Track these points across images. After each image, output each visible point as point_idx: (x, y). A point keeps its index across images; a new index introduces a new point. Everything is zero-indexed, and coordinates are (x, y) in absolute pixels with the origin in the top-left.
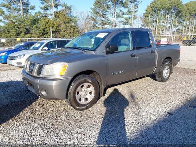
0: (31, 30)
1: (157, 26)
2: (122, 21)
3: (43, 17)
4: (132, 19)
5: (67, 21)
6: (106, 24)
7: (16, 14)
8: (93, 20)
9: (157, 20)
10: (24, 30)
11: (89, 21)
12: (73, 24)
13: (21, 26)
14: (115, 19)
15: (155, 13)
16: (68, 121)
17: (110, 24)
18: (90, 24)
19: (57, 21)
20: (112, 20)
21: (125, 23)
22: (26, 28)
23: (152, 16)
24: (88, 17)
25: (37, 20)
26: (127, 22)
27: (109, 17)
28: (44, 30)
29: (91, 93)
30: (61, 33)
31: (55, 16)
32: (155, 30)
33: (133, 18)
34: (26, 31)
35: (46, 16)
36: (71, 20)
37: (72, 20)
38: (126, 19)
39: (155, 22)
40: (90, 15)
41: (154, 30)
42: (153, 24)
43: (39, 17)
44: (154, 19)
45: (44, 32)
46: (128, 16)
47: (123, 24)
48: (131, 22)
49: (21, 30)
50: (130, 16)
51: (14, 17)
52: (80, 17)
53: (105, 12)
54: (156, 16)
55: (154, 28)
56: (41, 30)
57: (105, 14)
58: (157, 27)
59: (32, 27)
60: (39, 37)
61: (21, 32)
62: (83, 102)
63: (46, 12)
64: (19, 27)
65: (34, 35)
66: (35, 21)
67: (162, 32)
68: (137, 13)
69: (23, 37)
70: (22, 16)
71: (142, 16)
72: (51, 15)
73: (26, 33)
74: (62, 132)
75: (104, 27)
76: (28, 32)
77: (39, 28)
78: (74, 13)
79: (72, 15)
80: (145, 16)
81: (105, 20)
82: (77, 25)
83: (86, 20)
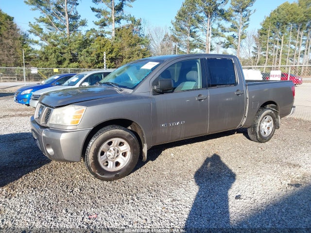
0: (79, 56)
1: (282, 50)
2: (222, 43)
3: (97, 36)
4: (238, 39)
5: (133, 42)
6: (195, 46)
7: (58, 32)
8: (174, 41)
9: (282, 40)
10: (70, 56)
11: (169, 43)
12: (143, 47)
13: (65, 51)
14: (210, 39)
15: (279, 28)
16: (82, 195)
17: (202, 47)
18: (169, 46)
19: (119, 42)
20: (205, 41)
21: (227, 46)
22: (71, 54)
23: (273, 34)
24: (166, 36)
25: (88, 42)
26: (230, 44)
27: (201, 36)
28: (98, 57)
29: (124, 154)
30: (124, 60)
31: (116, 35)
32: (278, 57)
33: (240, 37)
34: (72, 58)
35: (102, 36)
36: (139, 41)
37: (142, 40)
38: (228, 39)
39: (278, 43)
40: (170, 33)
41: (275, 56)
42: (275, 46)
43: (91, 36)
44: (277, 39)
45: (98, 59)
46: (231, 34)
47: (224, 47)
48: (237, 43)
49: (65, 56)
50: (236, 34)
51: (56, 37)
52: (154, 36)
53: (194, 28)
54: (280, 33)
55: (277, 54)
56: (94, 56)
57: (193, 30)
58: (281, 52)
59: (81, 51)
60: (90, 67)
61: (65, 59)
62: (111, 167)
63: (103, 29)
64: (62, 51)
65: (84, 64)
66: (85, 43)
67: (291, 60)
68: (247, 29)
69: (67, 66)
70: (68, 36)
71: (256, 34)
72: (109, 33)
73: (71, 61)
74: (64, 211)
75: (191, 51)
76: (74, 59)
77: (92, 53)
78: (146, 30)
79: (141, 33)
80: (261, 34)
81: (193, 41)
82: (148, 48)
83: (163, 40)
